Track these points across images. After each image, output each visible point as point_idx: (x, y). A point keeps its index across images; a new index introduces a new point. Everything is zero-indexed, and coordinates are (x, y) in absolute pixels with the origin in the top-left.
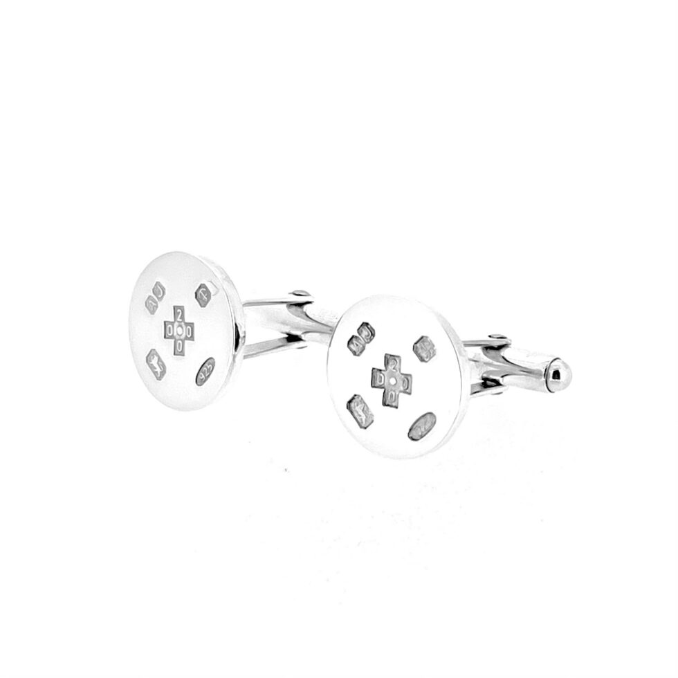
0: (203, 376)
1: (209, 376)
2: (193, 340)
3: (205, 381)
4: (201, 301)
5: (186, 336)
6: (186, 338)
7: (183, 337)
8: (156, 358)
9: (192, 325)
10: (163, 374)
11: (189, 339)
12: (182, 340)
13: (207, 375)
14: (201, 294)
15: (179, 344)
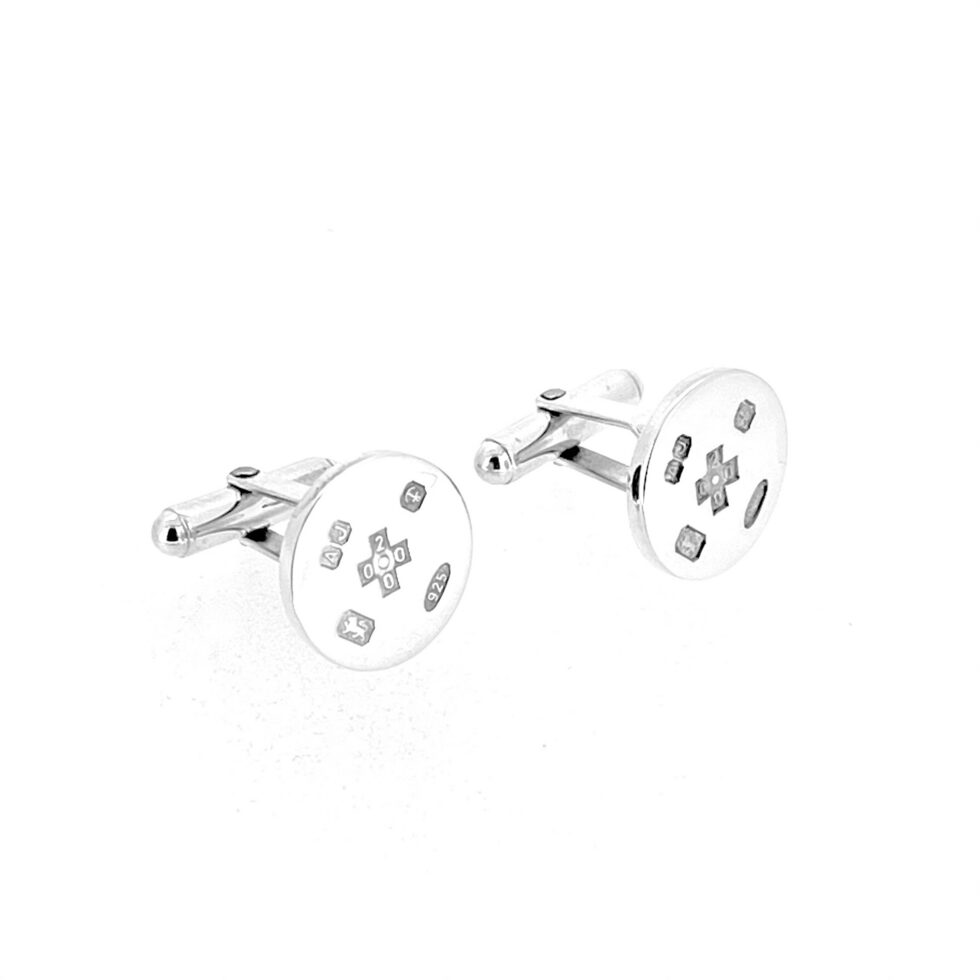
0: (435, 595)
1: (443, 591)
2: (411, 560)
3: (438, 601)
4: (411, 507)
5: (396, 562)
6: (398, 565)
7: (391, 567)
8: (353, 620)
9: (404, 542)
10: (370, 633)
11: (402, 563)
12: (390, 572)
13: (440, 590)
14: (409, 497)
15: (388, 579)
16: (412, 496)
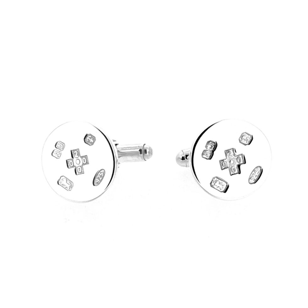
0: (98, 180)
1: (102, 179)
2: (88, 164)
3: (100, 183)
4: (89, 143)
5: (83, 163)
6: (83, 164)
7: (81, 164)
8: (65, 180)
9: (86, 157)
10: (71, 187)
11: (85, 164)
12: (80, 166)
13: (101, 179)
14: (88, 139)
15: (79, 168)
16: (89, 139)
